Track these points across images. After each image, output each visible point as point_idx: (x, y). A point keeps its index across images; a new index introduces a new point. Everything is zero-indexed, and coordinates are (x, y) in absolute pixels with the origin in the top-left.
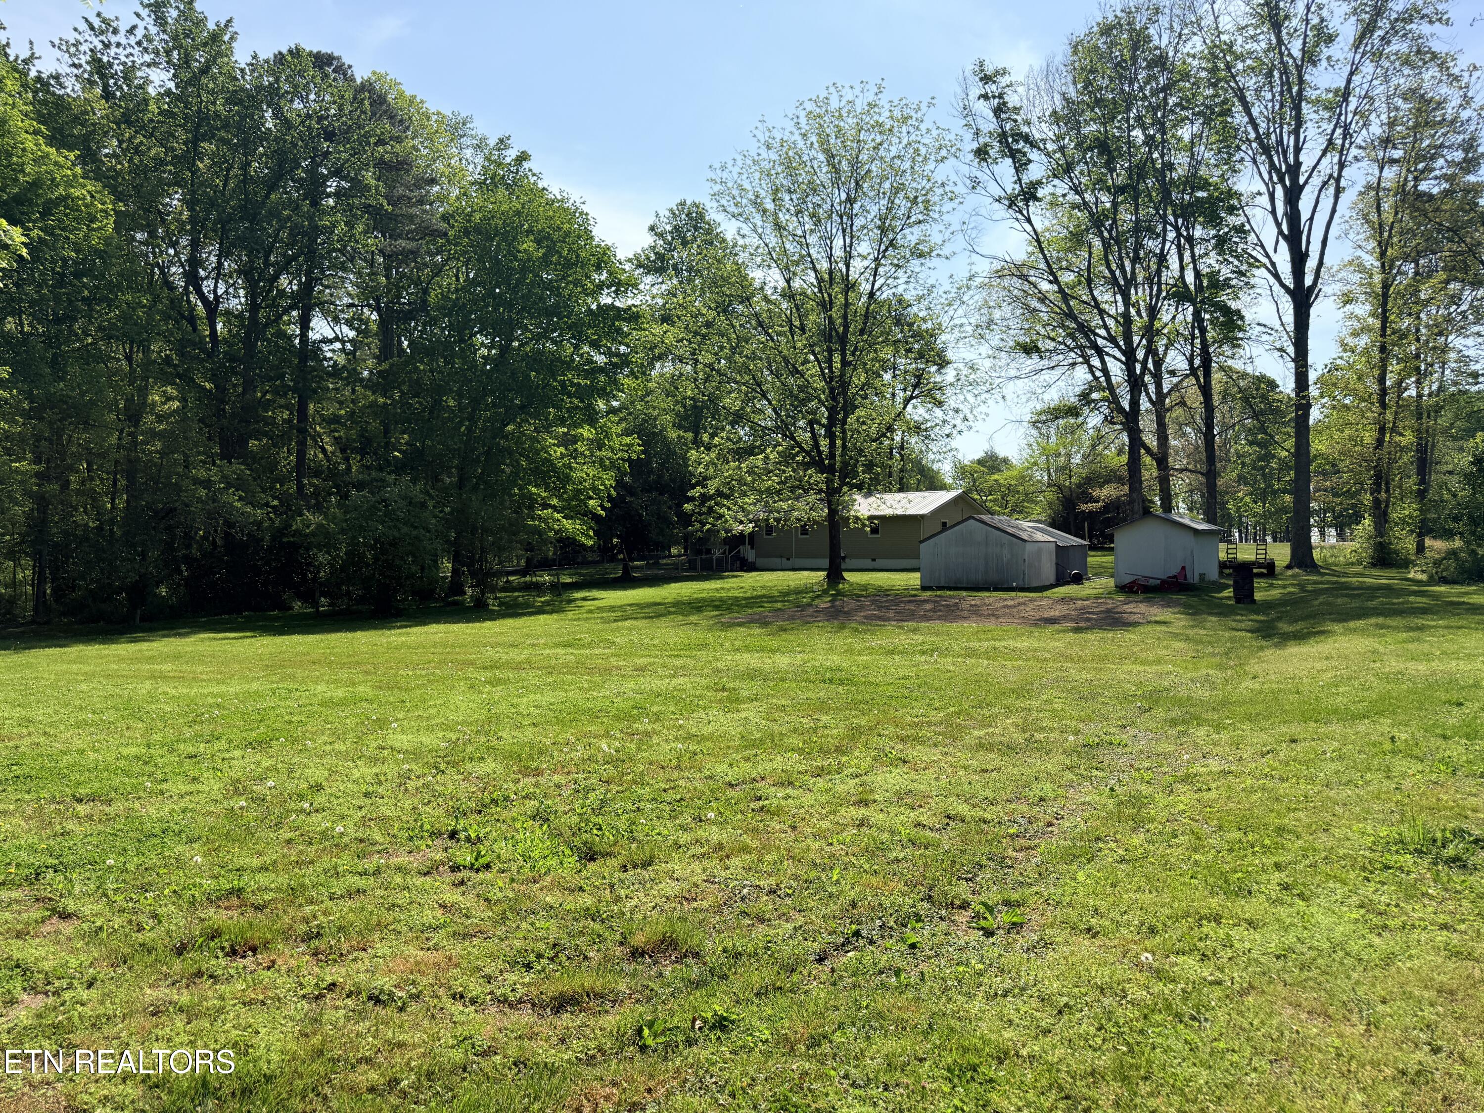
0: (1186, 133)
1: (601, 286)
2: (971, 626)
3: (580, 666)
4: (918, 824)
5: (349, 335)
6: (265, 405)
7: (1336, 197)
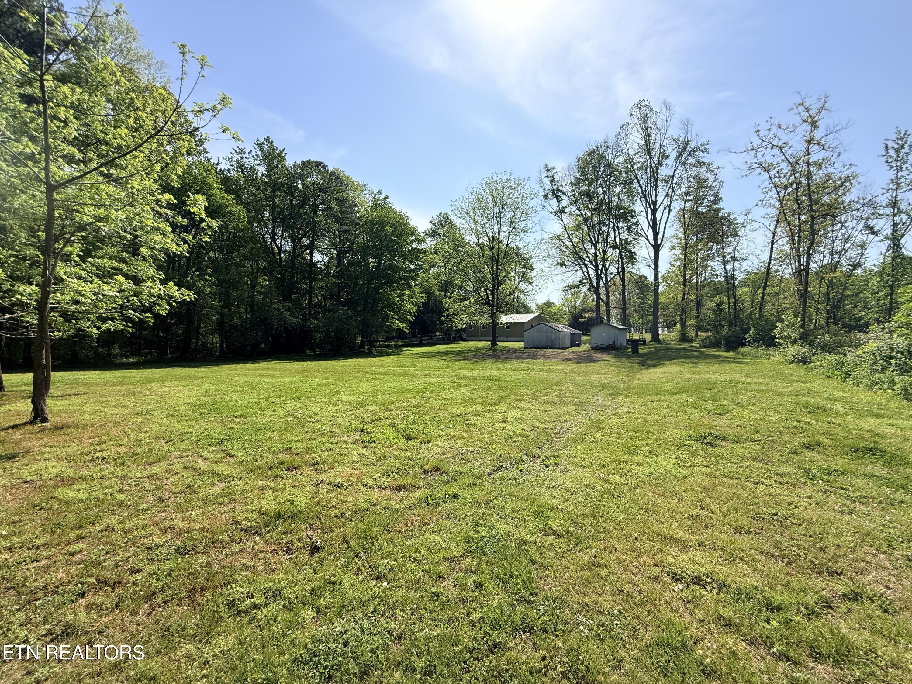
0: (617, 190)
1: (412, 242)
2: (541, 361)
3: (404, 374)
4: (523, 429)
5: (327, 259)
6: (298, 283)
7: (669, 213)
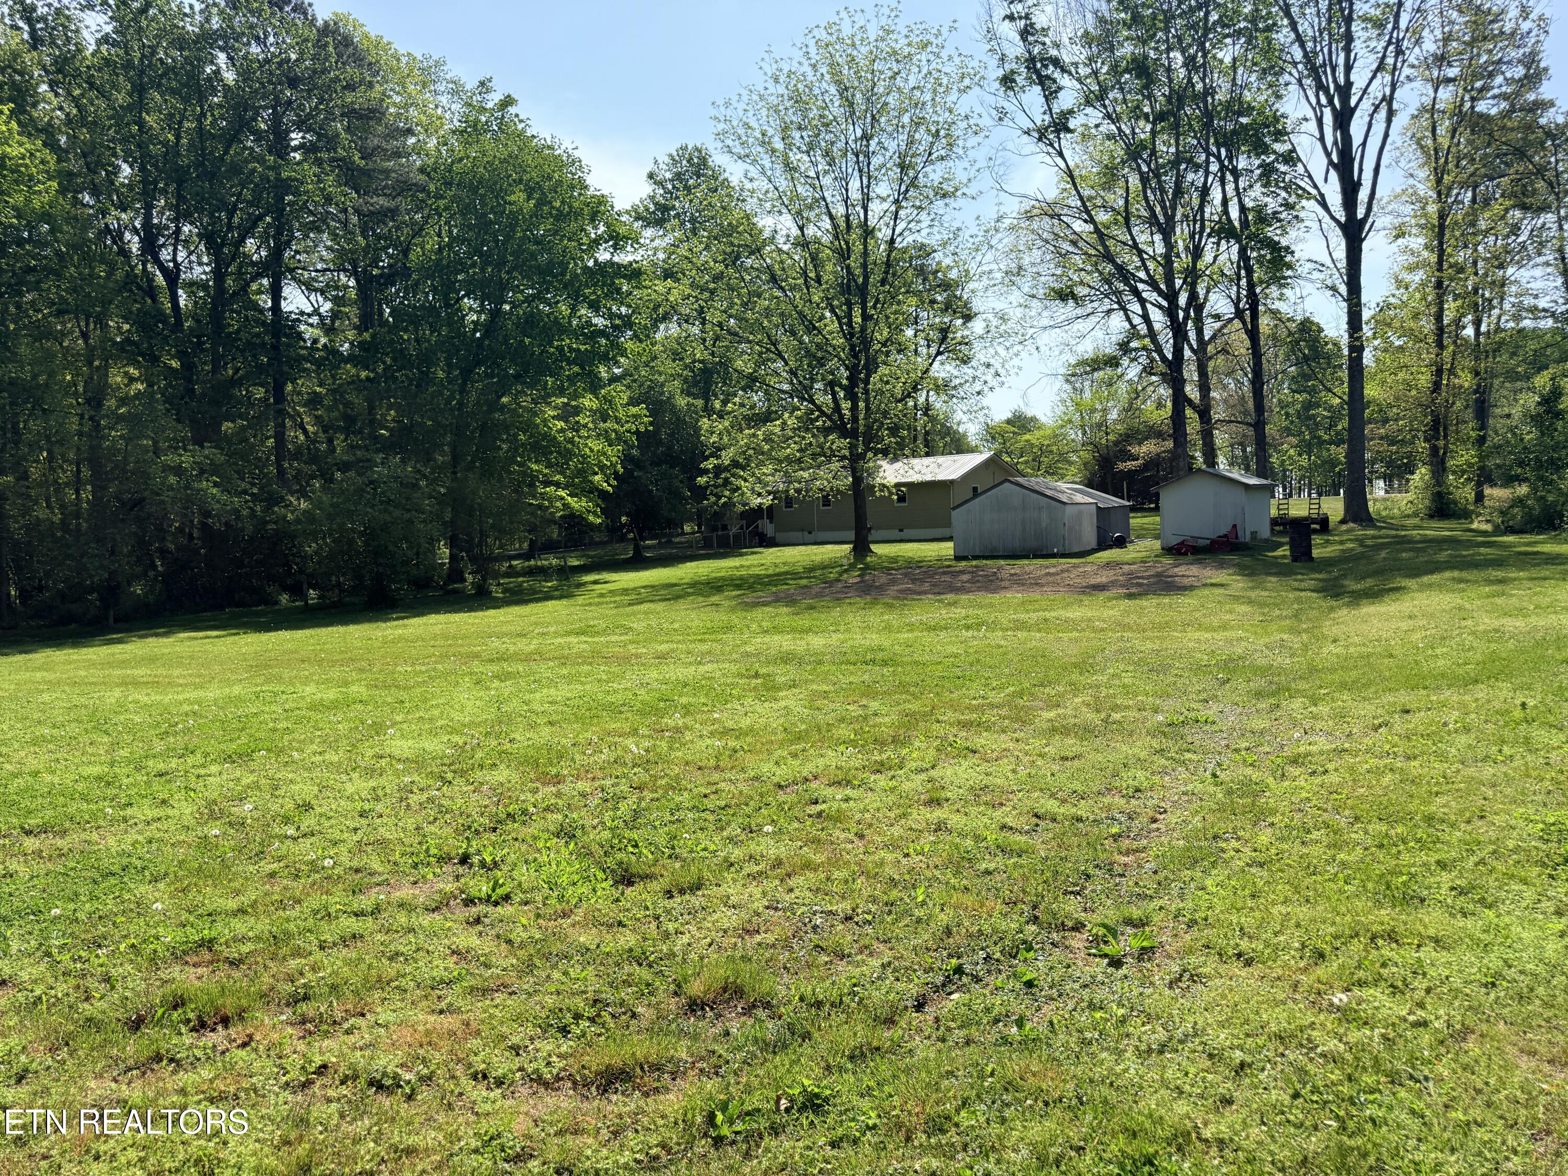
0: (1226, 55)
1: (596, 242)
2: (1015, 596)
3: (595, 656)
4: (1003, 827)
5: (326, 307)
6: (235, 382)
7: (1389, 121)
